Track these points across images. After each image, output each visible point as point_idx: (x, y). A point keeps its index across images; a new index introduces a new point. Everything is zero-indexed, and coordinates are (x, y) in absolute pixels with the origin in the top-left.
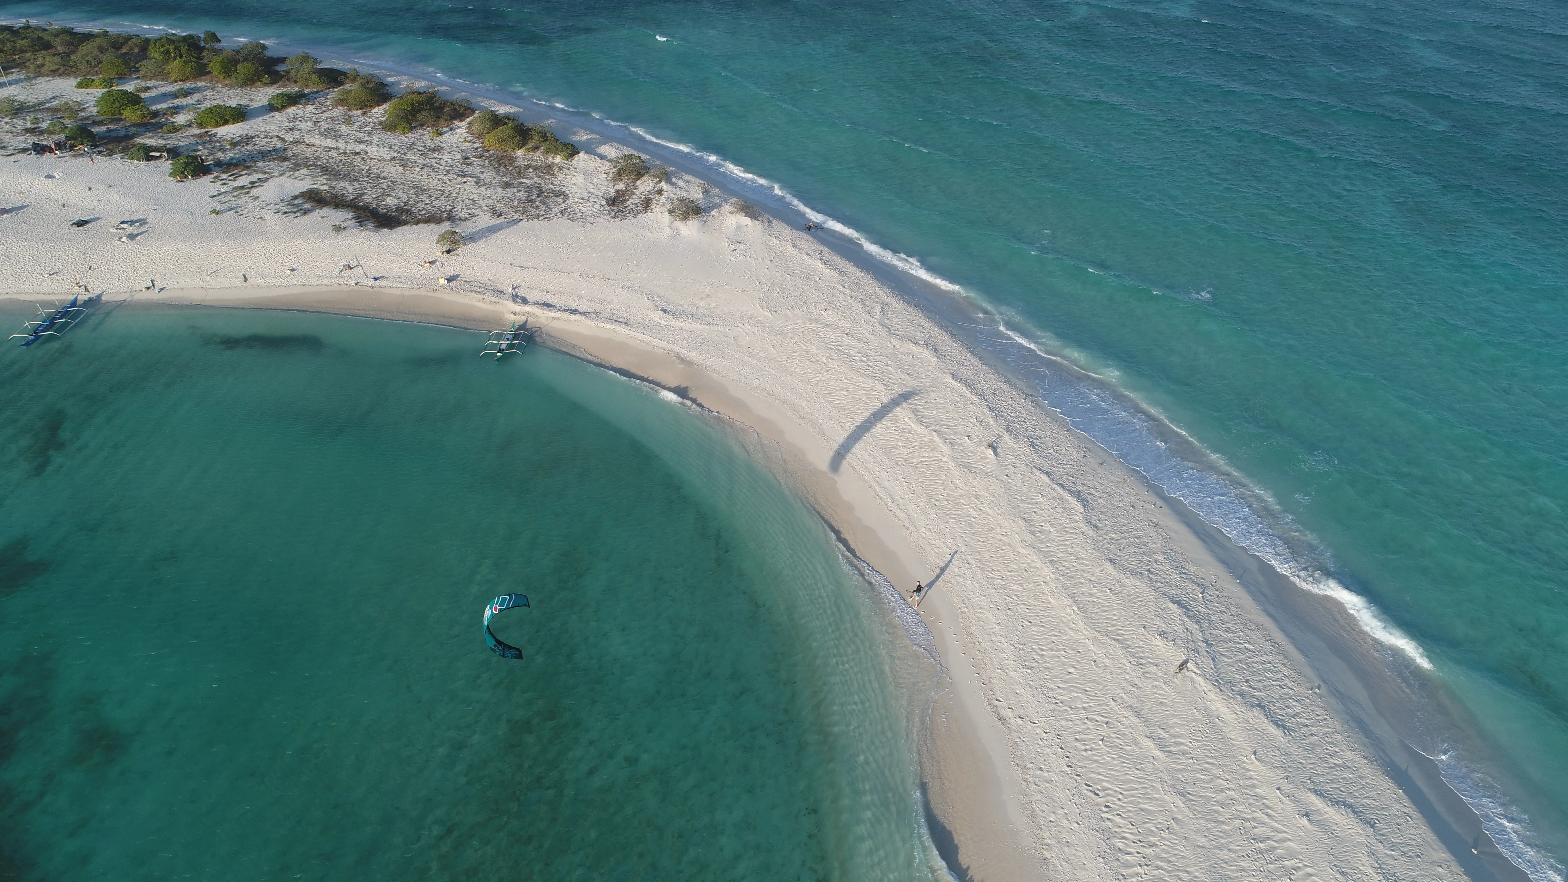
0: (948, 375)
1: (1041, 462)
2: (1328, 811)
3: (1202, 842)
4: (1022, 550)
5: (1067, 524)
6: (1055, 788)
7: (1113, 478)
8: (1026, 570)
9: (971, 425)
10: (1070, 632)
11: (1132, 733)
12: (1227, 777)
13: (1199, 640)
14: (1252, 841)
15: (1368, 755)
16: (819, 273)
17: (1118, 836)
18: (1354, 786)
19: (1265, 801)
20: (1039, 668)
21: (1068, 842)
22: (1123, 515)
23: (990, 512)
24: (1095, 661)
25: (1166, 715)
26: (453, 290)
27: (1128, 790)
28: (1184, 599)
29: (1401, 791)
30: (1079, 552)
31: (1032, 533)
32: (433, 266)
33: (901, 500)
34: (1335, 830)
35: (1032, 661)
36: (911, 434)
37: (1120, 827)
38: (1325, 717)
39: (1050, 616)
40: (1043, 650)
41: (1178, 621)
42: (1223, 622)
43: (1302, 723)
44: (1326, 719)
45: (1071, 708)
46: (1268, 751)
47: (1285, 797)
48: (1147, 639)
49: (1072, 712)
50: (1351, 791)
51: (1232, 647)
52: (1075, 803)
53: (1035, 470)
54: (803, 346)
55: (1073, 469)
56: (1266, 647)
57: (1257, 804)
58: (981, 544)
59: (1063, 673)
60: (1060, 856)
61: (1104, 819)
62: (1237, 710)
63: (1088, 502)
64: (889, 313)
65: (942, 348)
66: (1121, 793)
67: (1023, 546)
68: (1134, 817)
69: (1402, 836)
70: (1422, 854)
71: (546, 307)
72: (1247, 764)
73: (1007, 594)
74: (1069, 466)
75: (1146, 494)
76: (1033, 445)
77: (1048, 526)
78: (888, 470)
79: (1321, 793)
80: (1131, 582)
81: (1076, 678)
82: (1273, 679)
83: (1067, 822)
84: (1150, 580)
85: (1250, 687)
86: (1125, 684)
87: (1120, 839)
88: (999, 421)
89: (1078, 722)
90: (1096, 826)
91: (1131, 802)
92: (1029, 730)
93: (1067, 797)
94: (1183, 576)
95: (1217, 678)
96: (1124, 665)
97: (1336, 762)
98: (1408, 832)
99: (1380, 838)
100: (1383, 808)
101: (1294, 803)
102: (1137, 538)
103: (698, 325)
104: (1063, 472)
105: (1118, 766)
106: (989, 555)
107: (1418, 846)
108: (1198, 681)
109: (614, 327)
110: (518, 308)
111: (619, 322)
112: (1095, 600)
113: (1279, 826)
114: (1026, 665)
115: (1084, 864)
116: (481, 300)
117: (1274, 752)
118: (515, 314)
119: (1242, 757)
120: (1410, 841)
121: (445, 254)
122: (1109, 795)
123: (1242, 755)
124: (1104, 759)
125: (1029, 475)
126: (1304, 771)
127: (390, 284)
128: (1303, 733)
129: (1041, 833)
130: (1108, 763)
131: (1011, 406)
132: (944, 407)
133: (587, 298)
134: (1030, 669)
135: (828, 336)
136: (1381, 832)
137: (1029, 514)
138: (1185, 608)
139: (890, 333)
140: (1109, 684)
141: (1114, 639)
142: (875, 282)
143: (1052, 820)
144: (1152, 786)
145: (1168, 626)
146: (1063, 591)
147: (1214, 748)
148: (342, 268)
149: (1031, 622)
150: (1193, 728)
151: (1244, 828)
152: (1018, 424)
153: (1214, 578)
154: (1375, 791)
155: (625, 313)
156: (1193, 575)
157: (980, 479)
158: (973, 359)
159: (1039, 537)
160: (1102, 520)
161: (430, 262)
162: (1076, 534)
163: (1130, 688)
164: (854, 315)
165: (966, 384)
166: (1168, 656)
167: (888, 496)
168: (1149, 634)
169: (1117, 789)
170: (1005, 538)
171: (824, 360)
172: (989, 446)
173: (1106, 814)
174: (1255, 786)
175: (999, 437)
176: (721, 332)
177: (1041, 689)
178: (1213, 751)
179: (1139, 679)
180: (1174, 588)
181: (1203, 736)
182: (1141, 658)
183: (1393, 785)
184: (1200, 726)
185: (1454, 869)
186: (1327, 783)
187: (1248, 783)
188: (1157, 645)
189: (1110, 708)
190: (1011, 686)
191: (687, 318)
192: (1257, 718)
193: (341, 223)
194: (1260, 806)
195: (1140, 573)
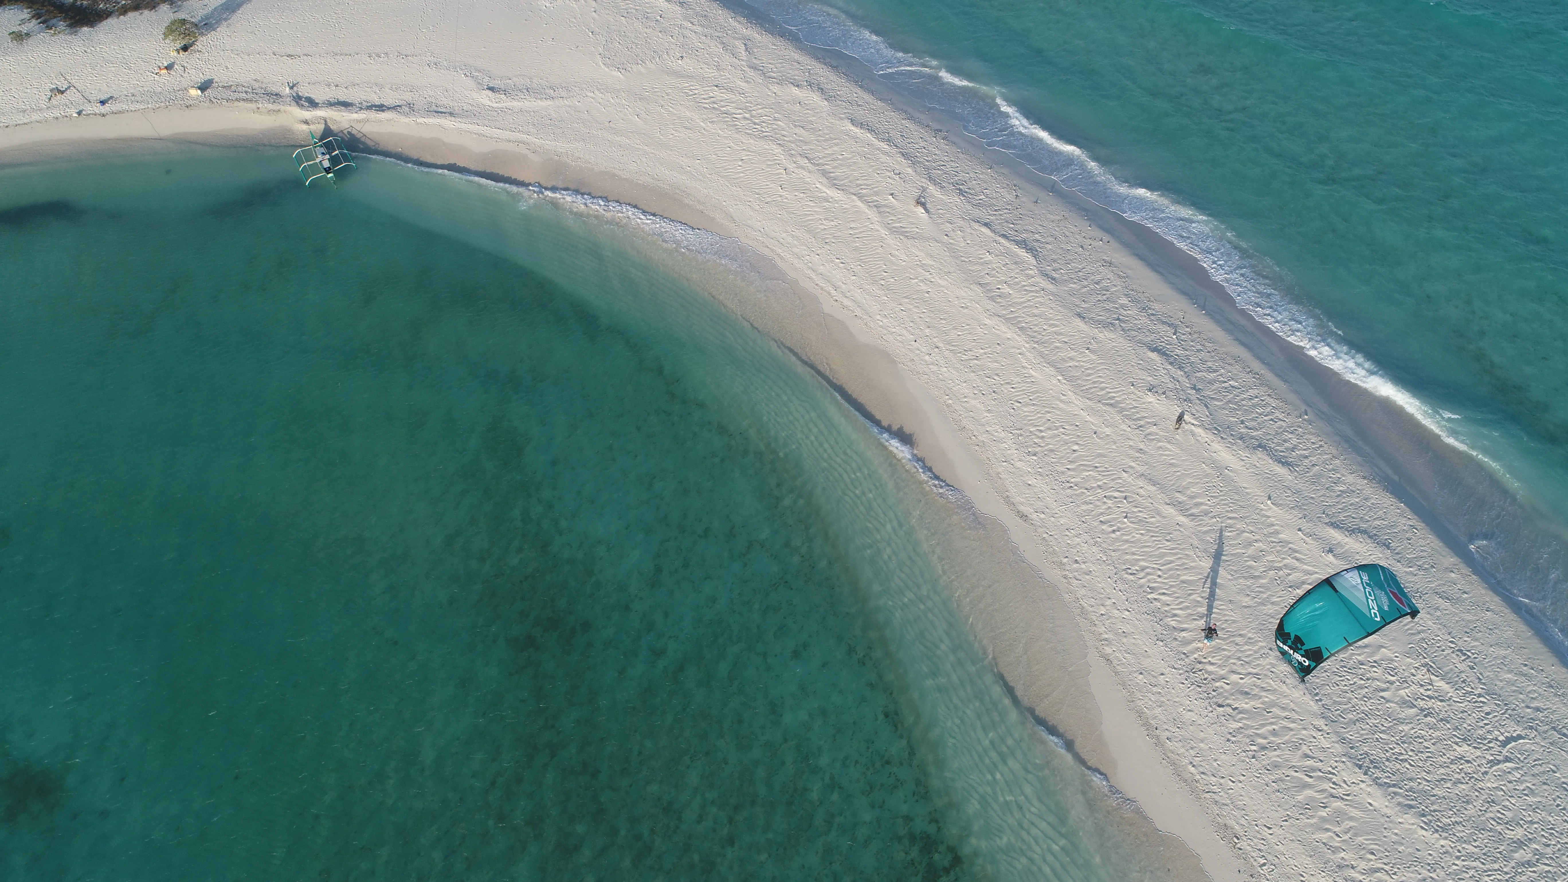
0: (846, 121)
1: (976, 212)
2: (1347, 542)
3: (1246, 602)
4: (987, 321)
5: (1025, 281)
6: (1096, 579)
7: (1052, 216)
8: (998, 344)
9: (891, 180)
10: (1062, 405)
11: (1152, 504)
12: (1251, 528)
13: (1187, 387)
14: (1290, 589)
15: (1367, 474)
16: (657, 9)
17: (1169, 614)
18: (1362, 510)
19: (1291, 545)
20: (1043, 452)
21: (1124, 632)
22: (1075, 259)
23: (943, 283)
24: (1095, 433)
25: (1179, 476)
26: (213, 102)
27: (1165, 565)
28: (1160, 344)
29: (1402, 504)
30: (1045, 312)
31: (991, 298)
32: (172, 72)
33: (844, 286)
34: (1358, 560)
35: (1034, 445)
36: (829, 202)
37: (1168, 604)
38: (1320, 443)
39: (1037, 392)
40: (1041, 431)
41: (1163, 371)
42: (1203, 361)
43: (1301, 455)
44: (1321, 446)
45: (1086, 489)
46: (1280, 493)
47: (1308, 537)
48: (1138, 397)
49: (1089, 493)
50: (1362, 516)
51: (1219, 387)
52: (1120, 590)
53: (973, 224)
54: (671, 109)
55: (1010, 213)
56: (1249, 380)
57: (1284, 550)
58: (944, 322)
59: (1068, 453)
60: (1121, 648)
61: (1152, 600)
62: (1241, 456)
63: (1037, 251)
64: (755, 50)
65: (828, 87)
66: (1159, 569)
67: (988, 316)
68: (1179, 591)
69: (1414, 550)
70: (1435, 564)
71: (343, 108)
72: (1265, 510)
73: (988, 375)
74: (1006, 211)
75: (1089, 230)
76: (961, 192)
77: (1006, 289)
78: (819, 252)
79: (1337, 525)
80: (1105, 336)
81: (1081, 456)
82: (1265, 414)
83: (1117, 612)
84: (1123, 330)
85: (1247, 427)
86: (1131, 452)
87: (1171, 617)
88: (918, 169)
89: (1099, 503)
90: (1145, 610)
91: (1171, 577)
92: (1053, 523)
93: (1110, 586)
94: (1152, 318)
95: (1215, 425)
96: (1124, 431)
97: (1341, 488)
98: (1418, 544)
99: (1397, 557)
100: (1392, 525)
101: (1317, 541)
102: (1097, 283)
103: (539, 101)
104: (1002, 219)
105: (1149, 542)
106: (955, 334)
107: (1429, 556)
108: (1198, 432)
109: (439, 120)
110: (308, 114)
111: (441, 113)
112: (1077, 364)
113: (1310, 568)
114: (1029, 452)
115: (1146, 651)
116: (256, 110)
117: (1286, 493)
118: (306, 122)
119: (1259, 505)
120: (1422, 554)
121: (181, 52)
122: (1148, 574)
123: (1258, 502)
124: (1134, 537)
125: (969, 230)
126: (1316, 505)
127: (125, 107)
128: (1305, 466)
129: (1096, 629)
130: (1139, 540)
131: (924, 148)
132: (855, 163)
133: (389, 86)
134: (1035, 455)
135: (696, 92)
136: (1396, 551)
137: (982, 277)
138: (1164, 354)
139: (765, 77)
140: (1115, 454)
141: (1107, 404)
142: (726, 12)
143: (1103, 613)
144: (1186, 554)
145: (1154, 379)
146: (1042, 360)
147: (1231, 501)
148: (50, 94)
149: (1020, 402)
150: (1207, 485)
151: (1279, 578)
152: (938, 169)
153: (1181, 314)
154: (1381, 510)
155: (444, 99)
156: (1160, 315)
157: (920, 245)
158: (867, 97)
159: (1001, 302)
160: (1057, 270)
161: (166, 68)
162: (1036, 292)
163: (1138, 455)
164: (716, 59)
165: (868, 129)
166: (1164, 412)
167: (828, 284)
168: (1139, 391)
169: (1154, 566)
170: (966, 311)
171: (702, 124)
172: (918, 203)
173: (1152, 594)
174: (1277, 532)
175: (924, 189)
176: (569, 106)
177: (1051, 475)
178: (1231, 505)
179: (1143, 443)
180: (1147, 334)
181: (1218, 491)
182: (1138, 419)
183: (1394, 500)
184: (1213, 480)
185: (1464, 571)
186: (1339, 512)
187: (1271, 530)
188: (1150, 402)
189: (1125, 481)
190: (1022, 478)
191: (522, 94)
192: (1261, 459)
193: (20, 28)
194: (1287, 551)
195: (1111, 323)
